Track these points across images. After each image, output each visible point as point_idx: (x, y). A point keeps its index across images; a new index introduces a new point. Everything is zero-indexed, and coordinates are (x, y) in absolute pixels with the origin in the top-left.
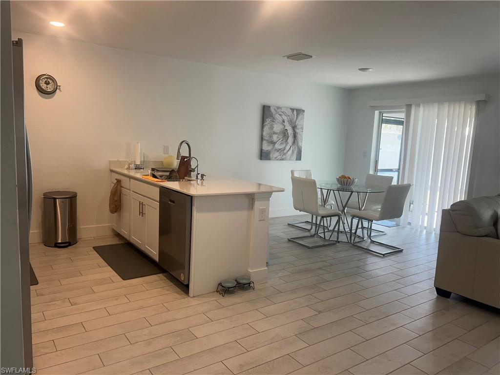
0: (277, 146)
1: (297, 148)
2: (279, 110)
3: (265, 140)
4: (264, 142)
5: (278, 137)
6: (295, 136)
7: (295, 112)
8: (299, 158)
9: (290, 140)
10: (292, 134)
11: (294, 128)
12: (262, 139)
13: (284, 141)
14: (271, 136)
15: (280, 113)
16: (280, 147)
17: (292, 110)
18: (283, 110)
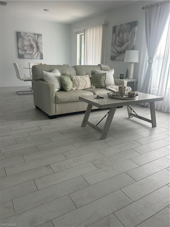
0: (28, 52)
1: (40, 53)
2: (26, 34)
3: (20, 49)
4: (19, 50)
5: (27, 48)
6: (38, 47)
7: (36, 36)
8: (42, 58)
9: (35, 49)
10: (36, 46)
11: (37, 43)
12: (18, 48)
13: (31, 50)
14: (23, 47)
15: (27, 36)
16: (29, 53)
17: (35, 34)
18: (28, 34)
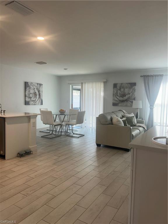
0: (32, 99)
1: (41, 100)
3: (27, 96)
4: (26, 97)
5: (32, 95)
6: (39, 95)
7: (39, 85)
8: (42, 104)
9: (38, 96)
11: (39, 91)
12: (25, 96)
13: (35, 97)
14: (29, 95)
16: (33, 100)
17: (38, 84)
18: (33, 84)
